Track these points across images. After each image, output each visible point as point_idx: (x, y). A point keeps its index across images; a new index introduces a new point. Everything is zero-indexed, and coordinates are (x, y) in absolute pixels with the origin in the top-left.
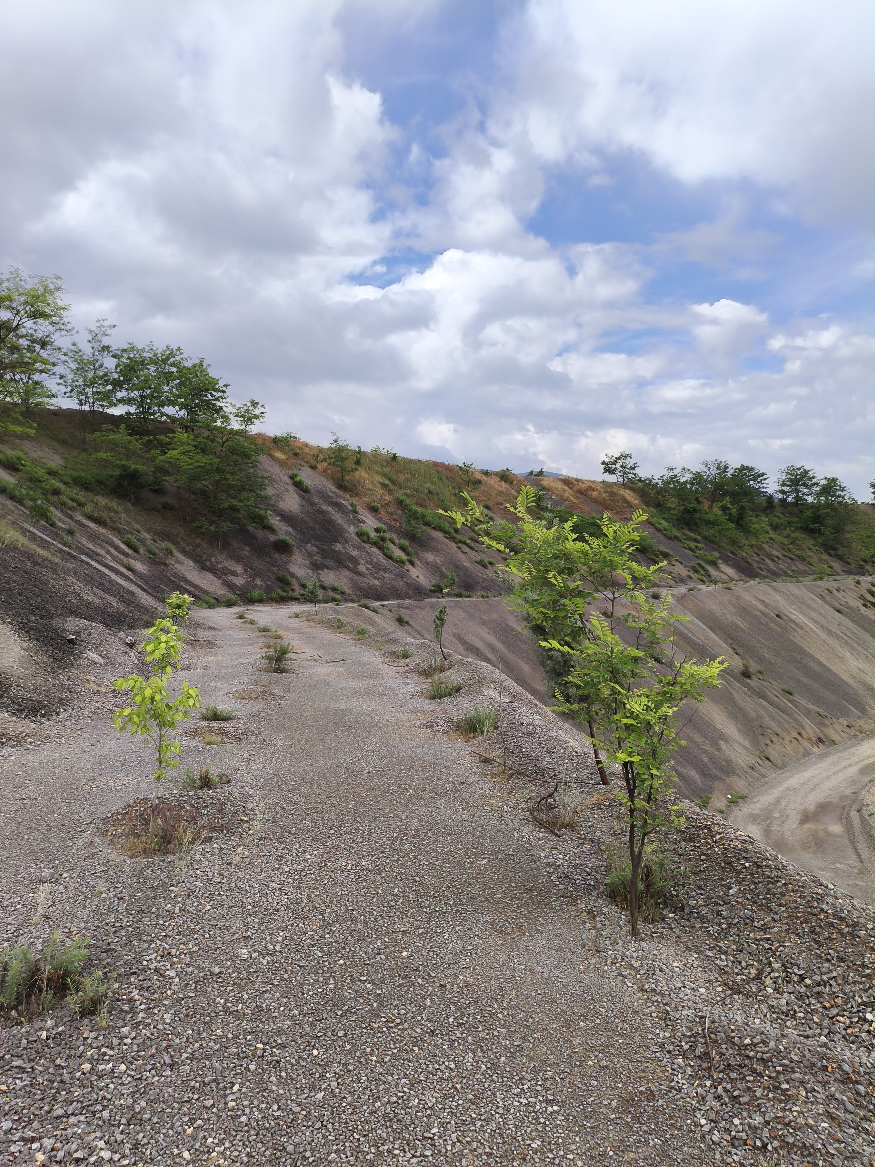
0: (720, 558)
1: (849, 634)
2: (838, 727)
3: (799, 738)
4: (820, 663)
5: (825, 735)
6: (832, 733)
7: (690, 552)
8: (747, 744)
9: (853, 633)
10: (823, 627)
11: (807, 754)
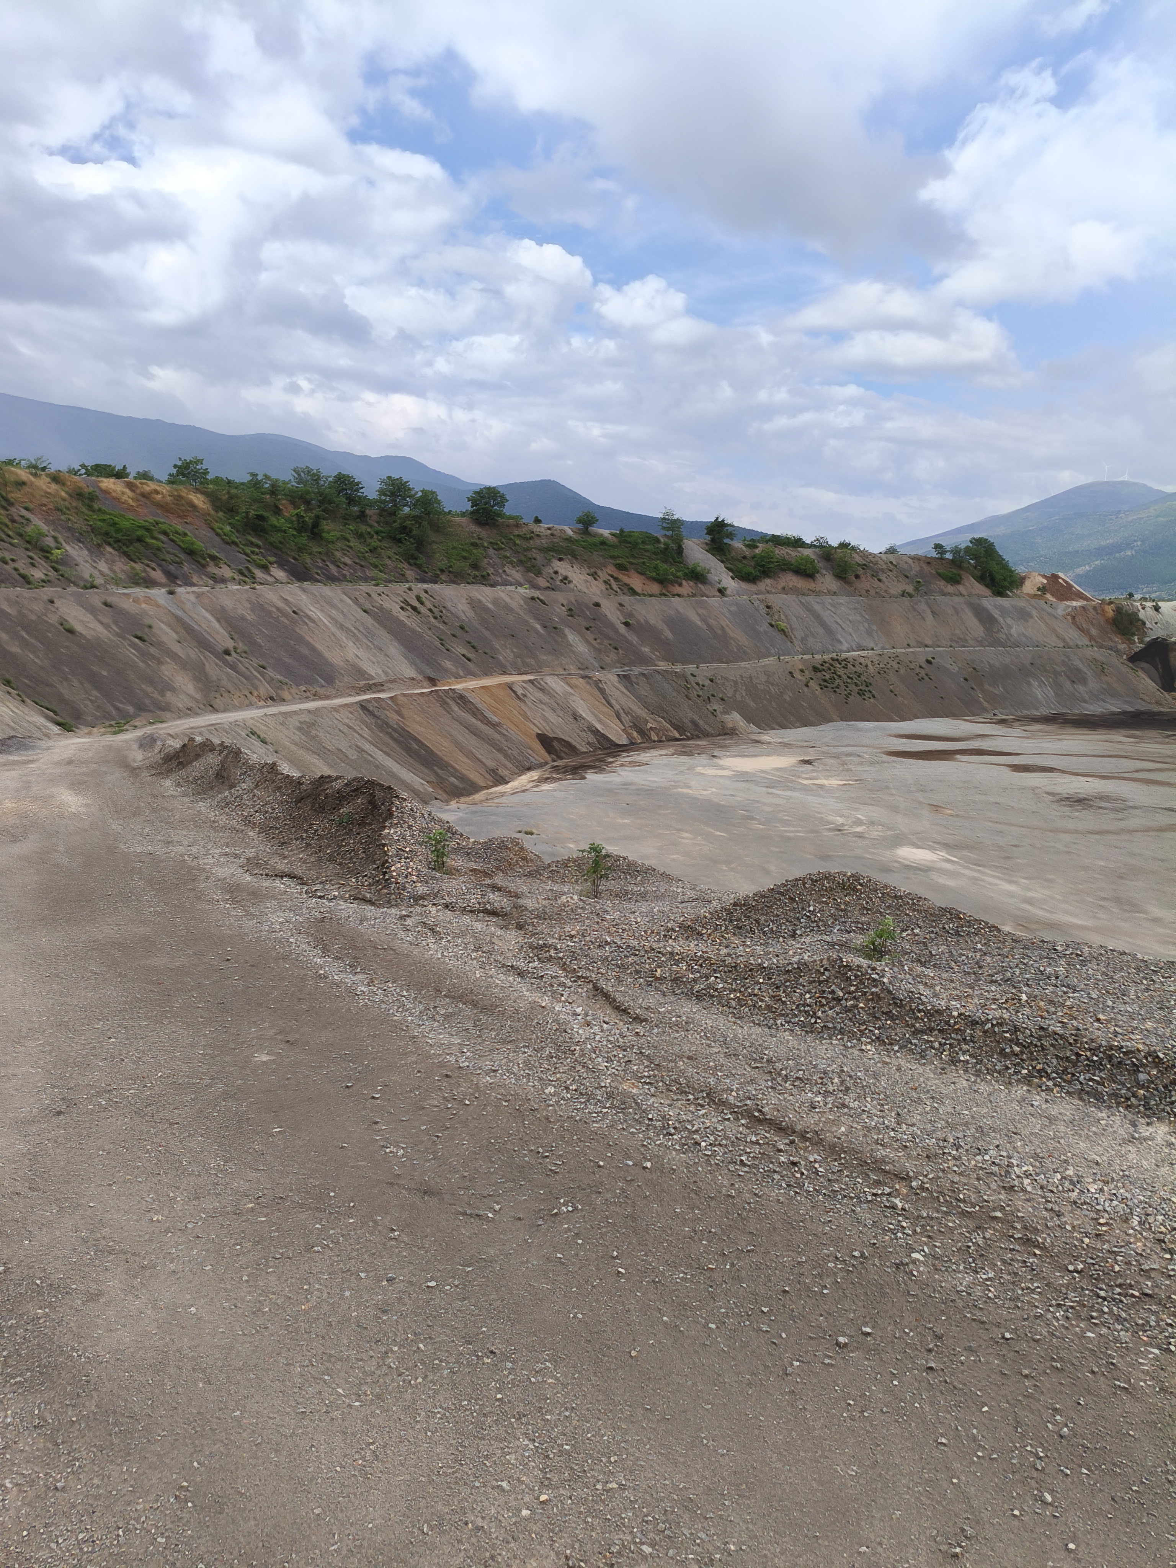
0: (275, 562)
1: (361, 629)
2: (293, 691)
3: (249, 695)
4: (313, 649)
5: (278, 695)
6: (286, 695)
7: (245, 557)
8: (198, 696)
9: (367, 628)
10: (336, 622)
11: (251, 704)
